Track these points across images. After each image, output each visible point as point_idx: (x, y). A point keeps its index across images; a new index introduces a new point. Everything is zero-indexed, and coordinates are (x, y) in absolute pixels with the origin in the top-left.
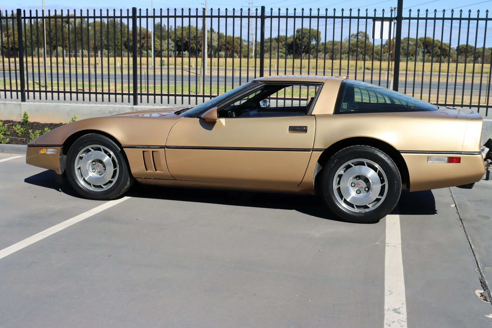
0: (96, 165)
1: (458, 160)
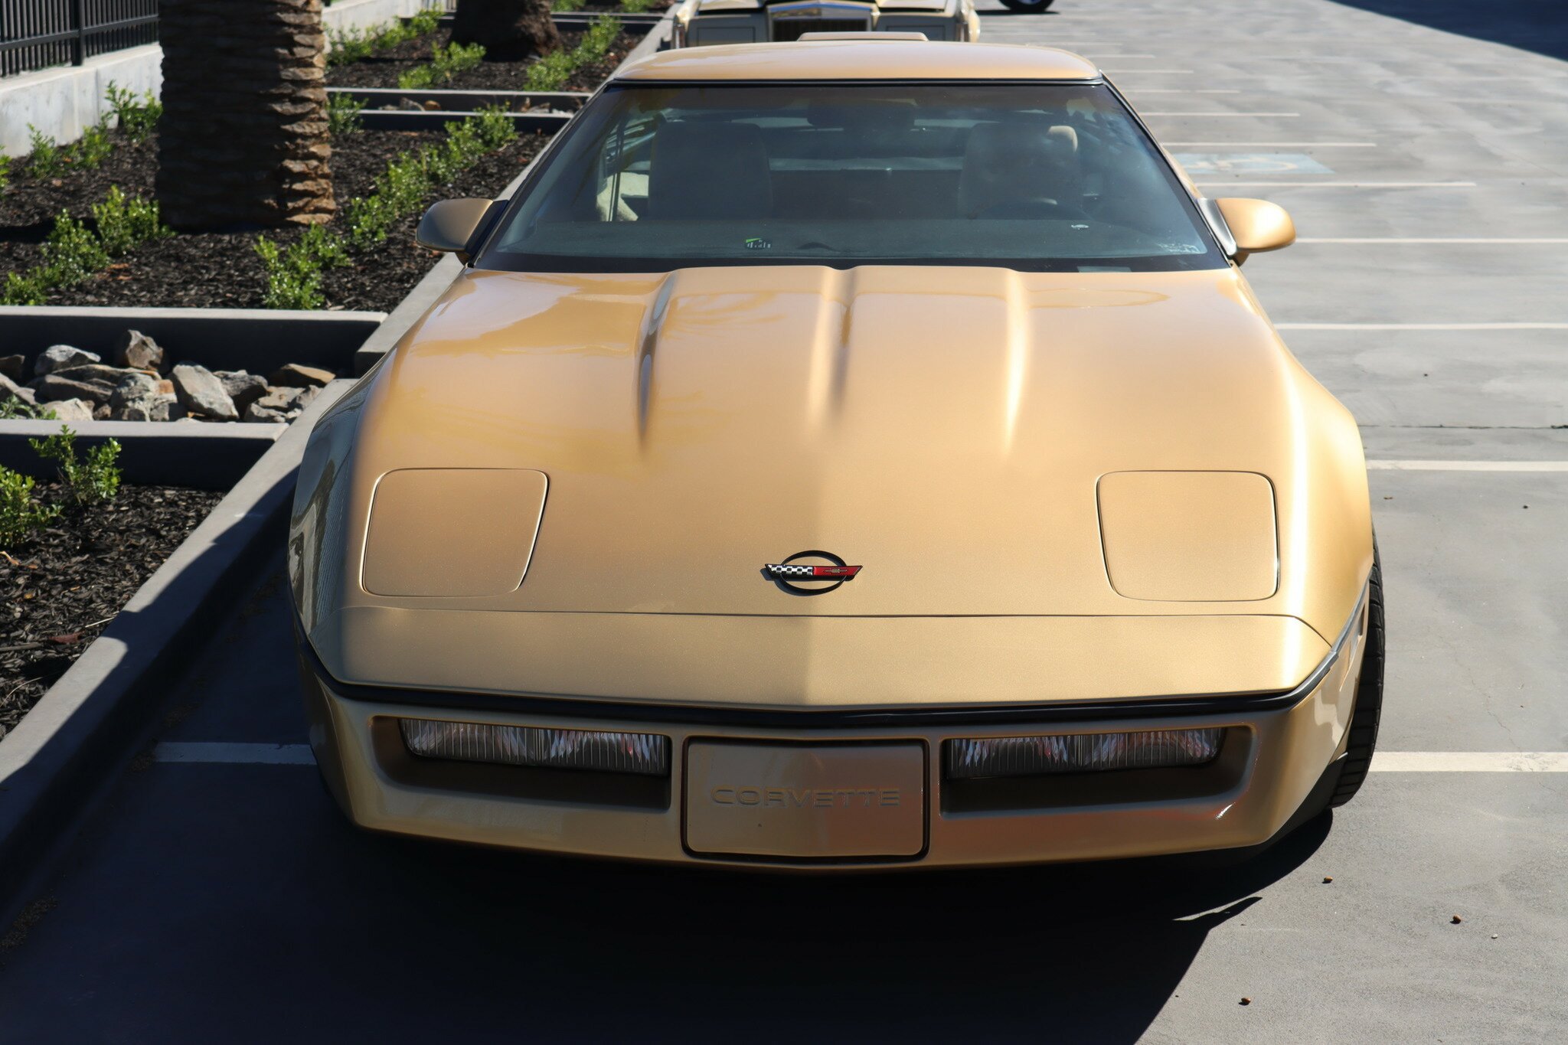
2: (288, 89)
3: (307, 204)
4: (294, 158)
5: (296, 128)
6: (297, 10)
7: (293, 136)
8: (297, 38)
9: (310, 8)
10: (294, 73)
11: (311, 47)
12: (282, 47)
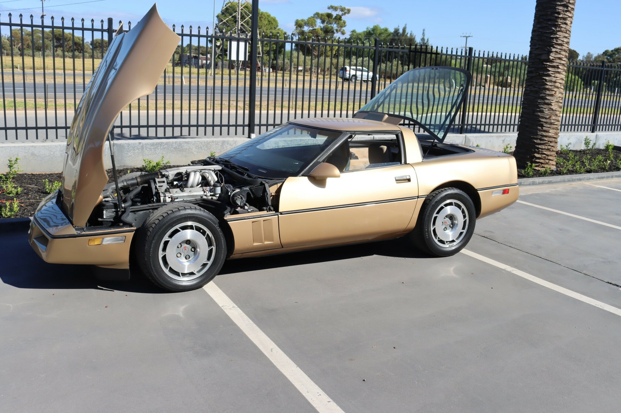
0: (182, 247)
1: (505, 192)
2: (540, 137)
3: (539, 165)
4: (538, 153)
5: (540, 146)
6: (546, 118)
7: (538, 148)
8: (544, 125)
9: (551, 118)
10: (542, 133)
11: (550, 128)
12: (540, 127)
